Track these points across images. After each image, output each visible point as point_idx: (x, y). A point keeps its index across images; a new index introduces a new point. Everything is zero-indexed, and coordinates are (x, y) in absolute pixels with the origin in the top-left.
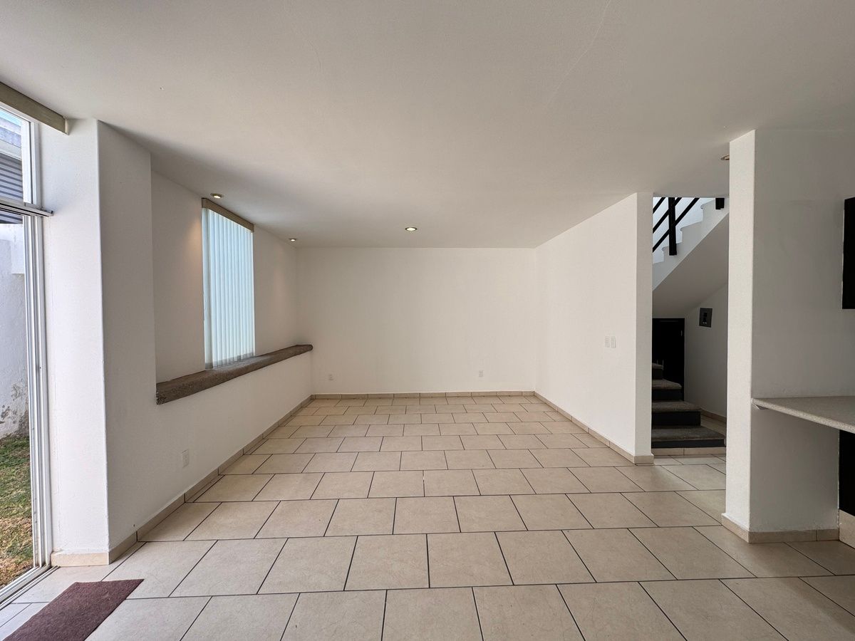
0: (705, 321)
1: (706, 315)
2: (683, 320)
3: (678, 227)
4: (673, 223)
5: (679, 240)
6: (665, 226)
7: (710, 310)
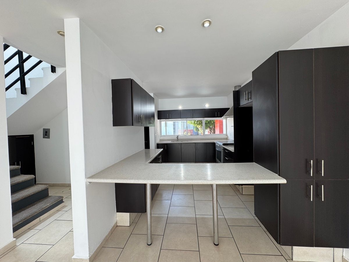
0: (46, 135)
1: (46, 132)
2: (33, 135)
3: (27, 77)
4: (23, 74)
5: (28, 85)
6: (16, 74)
7: (49, 130)
